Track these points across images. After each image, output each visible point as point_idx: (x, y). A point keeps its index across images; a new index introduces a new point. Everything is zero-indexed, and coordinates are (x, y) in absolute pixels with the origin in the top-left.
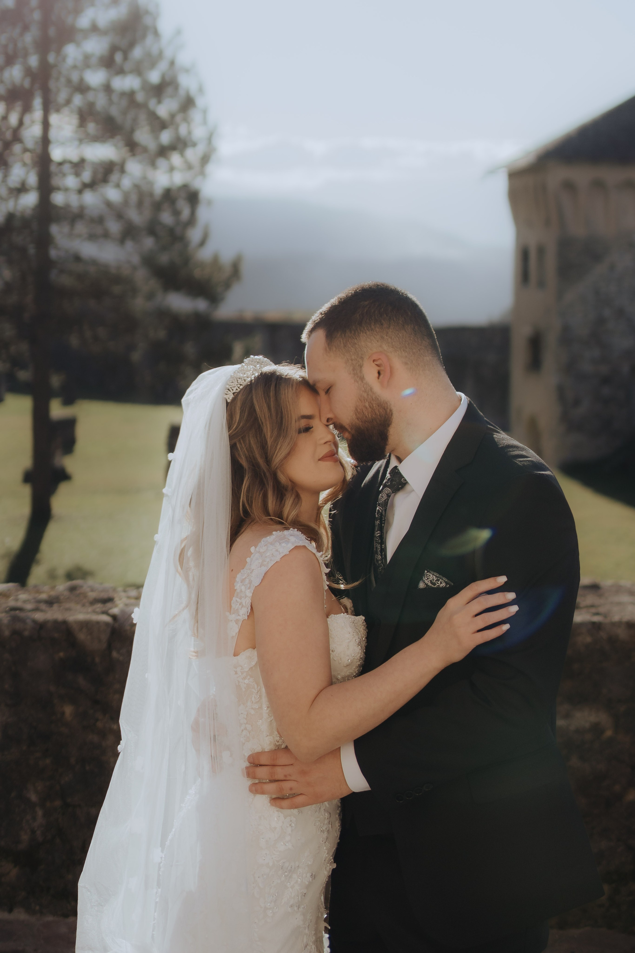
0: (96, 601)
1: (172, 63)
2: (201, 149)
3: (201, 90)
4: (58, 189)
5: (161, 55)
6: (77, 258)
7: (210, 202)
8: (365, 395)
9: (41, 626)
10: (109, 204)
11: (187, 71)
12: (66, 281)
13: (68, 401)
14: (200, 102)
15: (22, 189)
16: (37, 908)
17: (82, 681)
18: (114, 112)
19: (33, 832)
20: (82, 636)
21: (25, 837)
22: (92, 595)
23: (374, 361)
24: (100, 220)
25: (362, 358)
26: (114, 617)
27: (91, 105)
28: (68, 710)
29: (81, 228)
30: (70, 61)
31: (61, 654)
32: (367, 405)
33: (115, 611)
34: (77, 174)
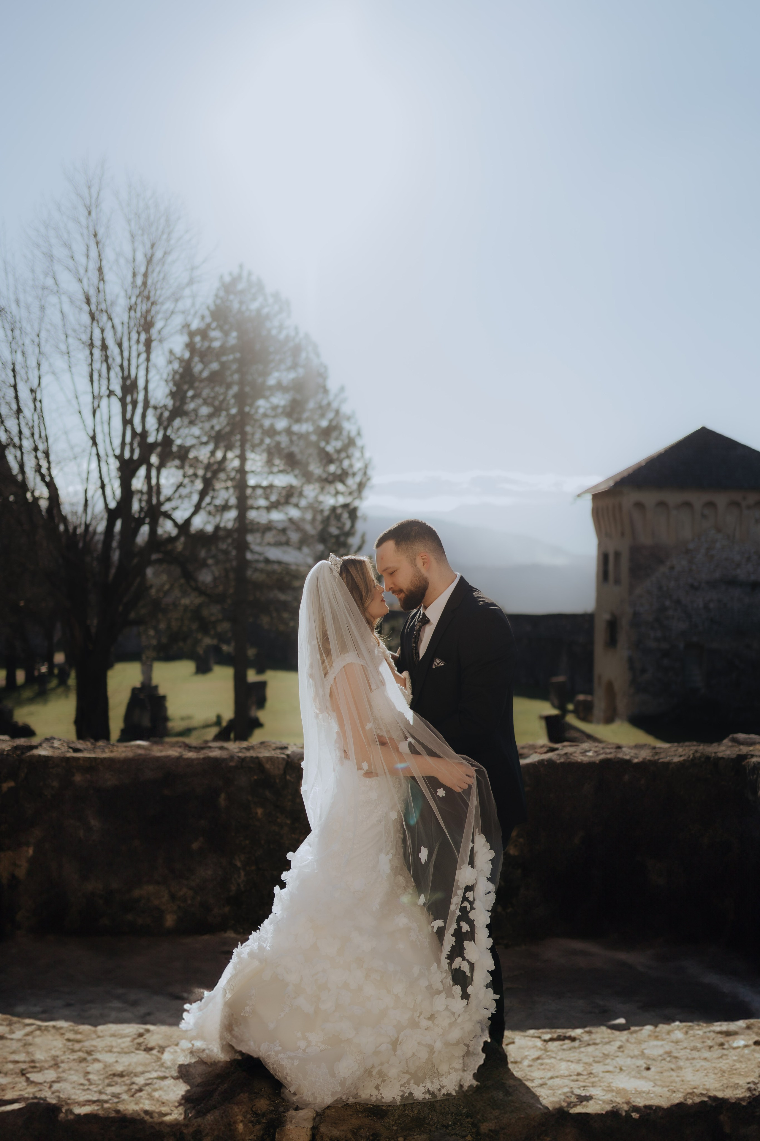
0: (277, 748)
1: (337, 412)
2: (358, 479)
3: (359, 434)
4: (252, 508)
5: (329, 404)
6: (267, 561)
7: (365, 518)
8: (417, 574)
9: (243, 760)
10: (291, 520)
11: (348, 419)
12: (257, 577)
13: (261, 671)
14: (359, 442)
15: (225, 507)
16: (242, 930)
17: (268, 793)
18: (295, 449)
19: (239, 885)
20: (268, 766)
21: (233, 888)
22: (274, 746)
23: (422, 556)
24: (284, 531)
25: (415, 555)
26: (288, 755)
27: (278, 443)
28: (260, 811)
29: (269, 537)
30: (261, 411)
31: (255, 777)
32: (417, 579)
33: (288, 752)
34: (267, 498)
